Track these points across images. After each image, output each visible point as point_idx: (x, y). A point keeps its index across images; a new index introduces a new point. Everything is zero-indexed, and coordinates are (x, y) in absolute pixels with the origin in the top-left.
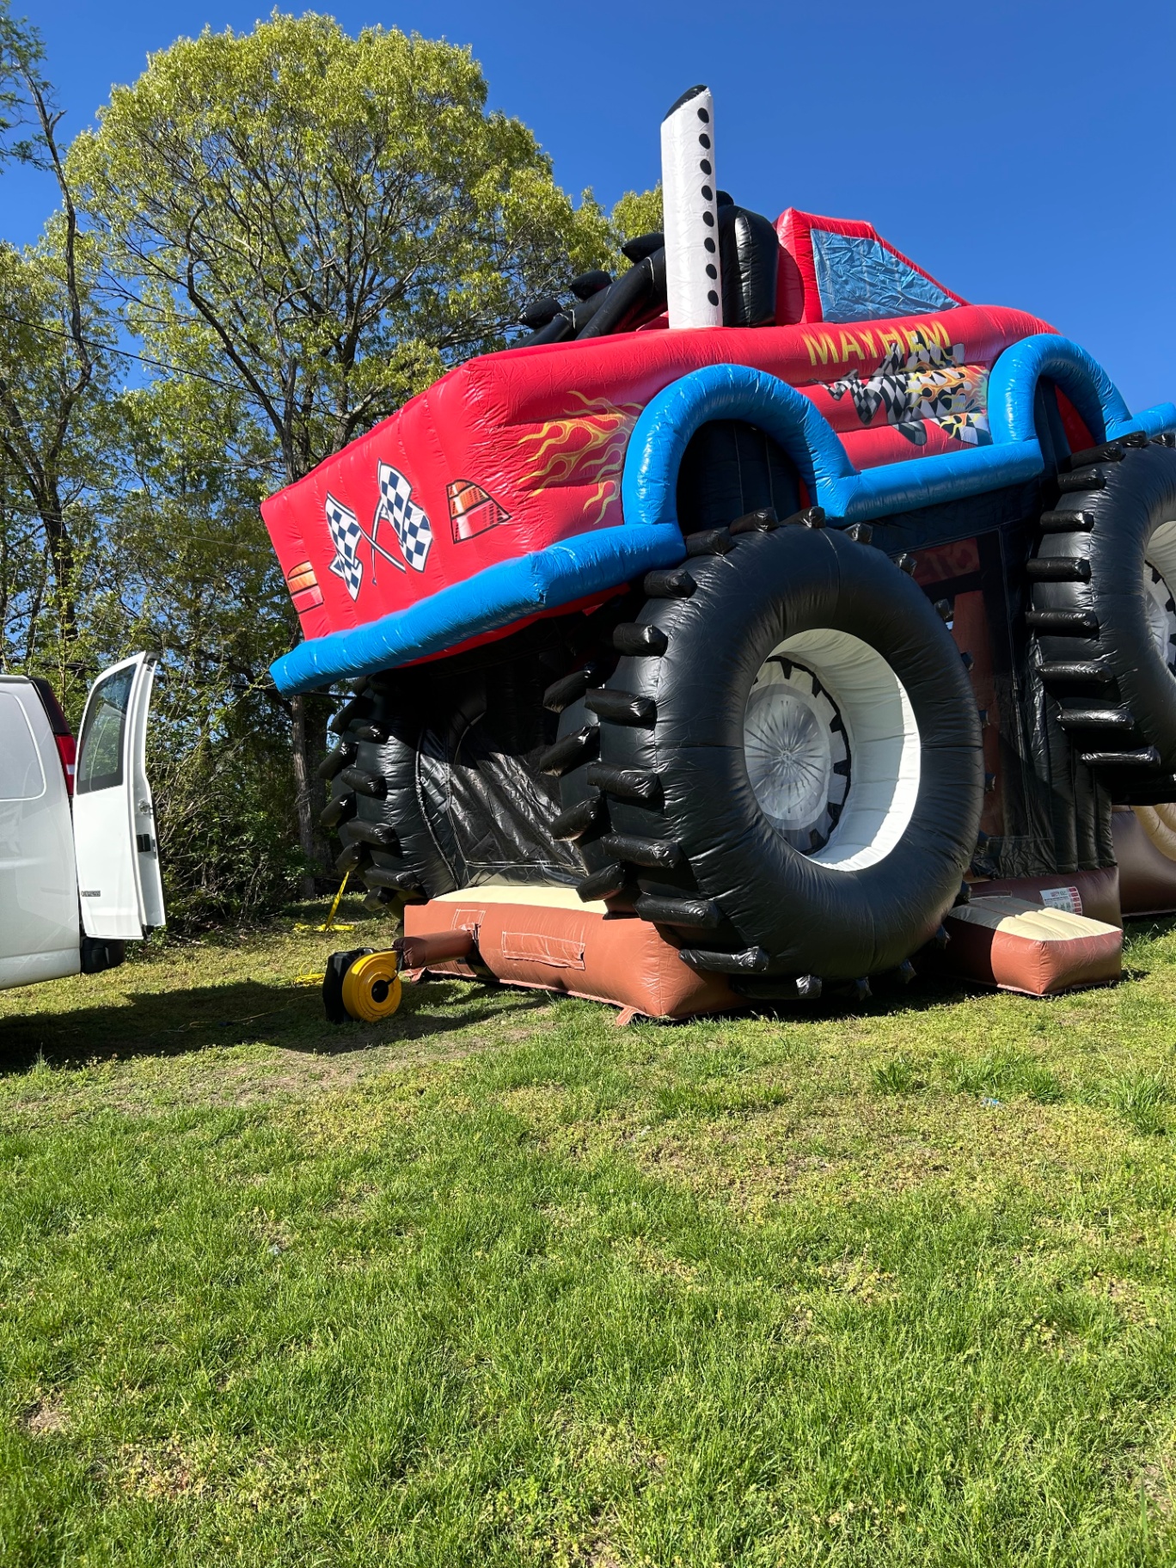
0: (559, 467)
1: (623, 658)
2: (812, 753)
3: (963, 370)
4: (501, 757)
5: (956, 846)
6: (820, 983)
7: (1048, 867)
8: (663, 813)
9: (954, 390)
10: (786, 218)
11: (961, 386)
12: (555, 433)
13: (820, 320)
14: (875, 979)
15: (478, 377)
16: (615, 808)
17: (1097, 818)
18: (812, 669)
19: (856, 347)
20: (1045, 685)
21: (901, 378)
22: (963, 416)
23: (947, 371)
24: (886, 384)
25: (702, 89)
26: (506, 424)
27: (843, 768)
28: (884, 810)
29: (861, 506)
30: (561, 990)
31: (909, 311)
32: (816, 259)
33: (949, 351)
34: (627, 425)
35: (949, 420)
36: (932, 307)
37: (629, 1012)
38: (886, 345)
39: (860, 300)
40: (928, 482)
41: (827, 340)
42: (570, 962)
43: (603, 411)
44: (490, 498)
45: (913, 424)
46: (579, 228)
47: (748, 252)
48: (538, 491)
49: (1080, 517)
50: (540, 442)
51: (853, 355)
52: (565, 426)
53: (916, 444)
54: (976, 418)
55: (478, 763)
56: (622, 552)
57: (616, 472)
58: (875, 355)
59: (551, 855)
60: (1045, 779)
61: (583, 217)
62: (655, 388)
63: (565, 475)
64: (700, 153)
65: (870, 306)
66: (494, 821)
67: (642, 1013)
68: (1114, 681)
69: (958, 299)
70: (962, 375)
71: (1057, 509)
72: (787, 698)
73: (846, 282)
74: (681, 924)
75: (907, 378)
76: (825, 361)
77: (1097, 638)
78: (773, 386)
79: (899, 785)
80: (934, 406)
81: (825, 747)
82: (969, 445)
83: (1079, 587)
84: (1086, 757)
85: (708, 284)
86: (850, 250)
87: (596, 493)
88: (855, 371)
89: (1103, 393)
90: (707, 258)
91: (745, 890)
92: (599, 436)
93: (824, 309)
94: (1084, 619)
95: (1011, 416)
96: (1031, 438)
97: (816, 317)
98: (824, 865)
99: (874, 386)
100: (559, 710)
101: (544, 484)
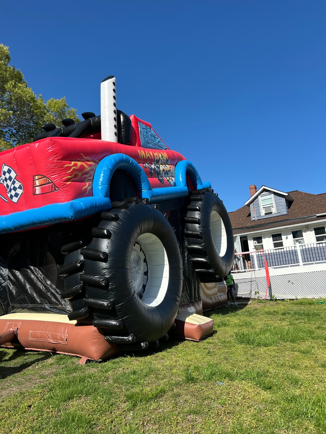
0: (76, 176)
1: (94, 239)
2: (140, 269)
3: (170, 166)
4: (32, 267)
5: (178, 297)
6: (147, 343)
7: (188, 301)
8: (108, 291)
9: (169, 171)
10: (132, 117)
11: (170, 170)
12: (75, 165)
13: (140, 146)
14: (160, 340)
15: (53, 143)
16: (89, 289)
17: (198, 287)
18: (140, 244)
19: (149, 155)
20: (188, 250)
21: (158, 165)
22: (171, 178)
23: (167, 165)
24: (155, 166)
25: (114, 77)
26: (61, 160)
27: (146, 273)
28: (159, 287)
29: (153, 199)
30: (54, 352)
31: (158, 148)
32: (140, 130)
33: (168, 160)
34: (95, 166)
35: (168, 178)
36: (163, 148)
37: (84, 359)
38: (155, 156)
39: (148, 143)
40: (167, 194)
41: (143, 152)
42: (61, 342)
43: (88, 161)
44: (52, 182)
45: (161, 178)
46: (37, 104)
47: (124, 124)
48: (69, 182)
49: (198, 207)
50: (71, 167)
51: (148, 157)
52: (78, 164)
53: (162, 184)
54: (173, 179)
55: (21, 269)
56: (96, 205)
57: (91, 180)
58: (153, 158)
59: (50, 302)
60: (188, 276)
61: (39, 101)
62: (102, 156)
63: (78, 178)
64: (113, 94)
65: (151, 145)
66: (27, 290)
67: (90, 359)
68: (206, 251)
69: (168, 148)
70: (170, 167)
71: (191, 205)
72: (135, 252)
73: (146, 137)
74: (107, 328)
75: (159, 166)
76: (142, 158)
77: (202, 239)
78: (134, 162)
79: (163, 279)
80: (165, 174)
81: (142, 267)
82: (172, 186)
83: (197, 225)
84: (197, 270)
85: (115, 130)
86: (147, 130)
87: (86, 185)
88: (148, 162)
89: (197, 177)
90: (114, 123)
91: (132, 316)
92: (88, 168)
93: (141, 144)
94: (199, 234)
95: (181, 180)
96: (186, 186)
97: (139, 145)
98: (148, 305)
99: (153, 166)
100: (66, 253)
101: (71, 180)
